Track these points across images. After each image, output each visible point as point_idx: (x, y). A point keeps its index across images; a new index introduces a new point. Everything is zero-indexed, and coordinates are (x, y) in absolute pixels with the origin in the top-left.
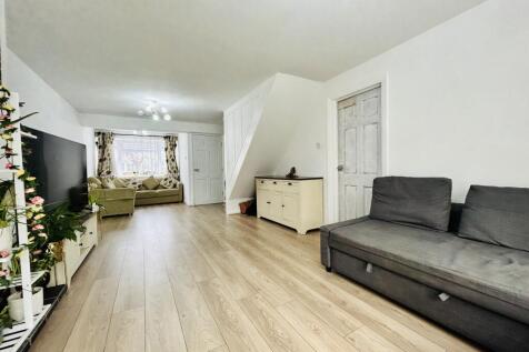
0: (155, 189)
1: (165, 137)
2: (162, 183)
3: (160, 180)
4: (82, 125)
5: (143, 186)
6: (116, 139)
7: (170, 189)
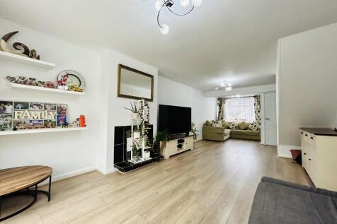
0: (245, 129)
1: (255, 97)
2: (250, 126)
3: (248, 125)
4: (206, 96)
5: (238, 127)
6: (227, 101)
7: (255, 131)
